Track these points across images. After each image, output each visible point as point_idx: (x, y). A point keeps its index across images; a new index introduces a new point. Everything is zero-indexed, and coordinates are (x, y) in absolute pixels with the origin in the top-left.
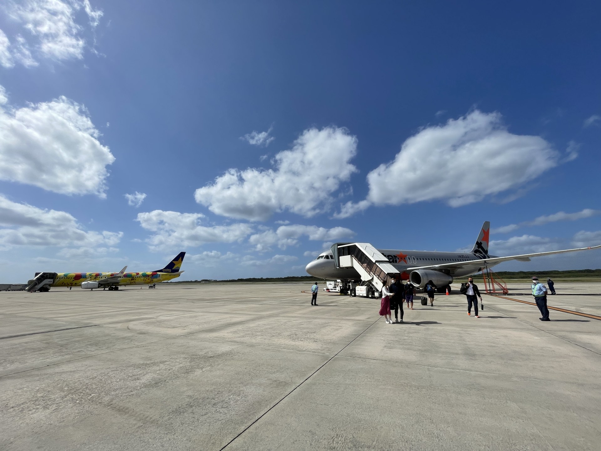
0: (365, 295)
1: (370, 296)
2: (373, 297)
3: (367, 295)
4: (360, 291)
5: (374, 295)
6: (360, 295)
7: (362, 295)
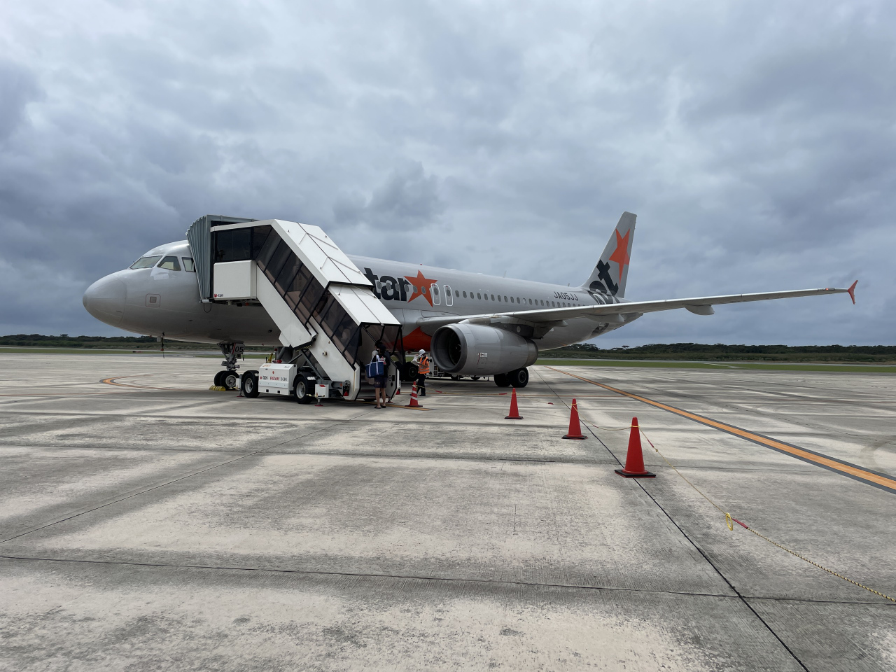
0: (286, 393)
1: (300, 395)
2: (309, 400)
3: (291, 392)
4: (272, 378)
5: (313, 392)
6: (271, 392)
7: (276, 393)
